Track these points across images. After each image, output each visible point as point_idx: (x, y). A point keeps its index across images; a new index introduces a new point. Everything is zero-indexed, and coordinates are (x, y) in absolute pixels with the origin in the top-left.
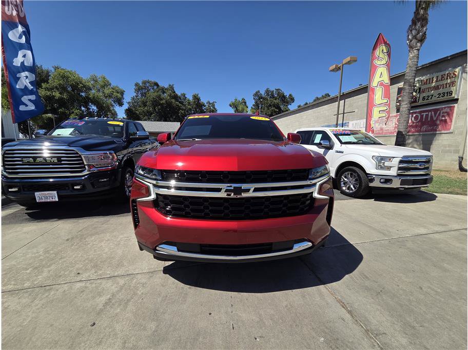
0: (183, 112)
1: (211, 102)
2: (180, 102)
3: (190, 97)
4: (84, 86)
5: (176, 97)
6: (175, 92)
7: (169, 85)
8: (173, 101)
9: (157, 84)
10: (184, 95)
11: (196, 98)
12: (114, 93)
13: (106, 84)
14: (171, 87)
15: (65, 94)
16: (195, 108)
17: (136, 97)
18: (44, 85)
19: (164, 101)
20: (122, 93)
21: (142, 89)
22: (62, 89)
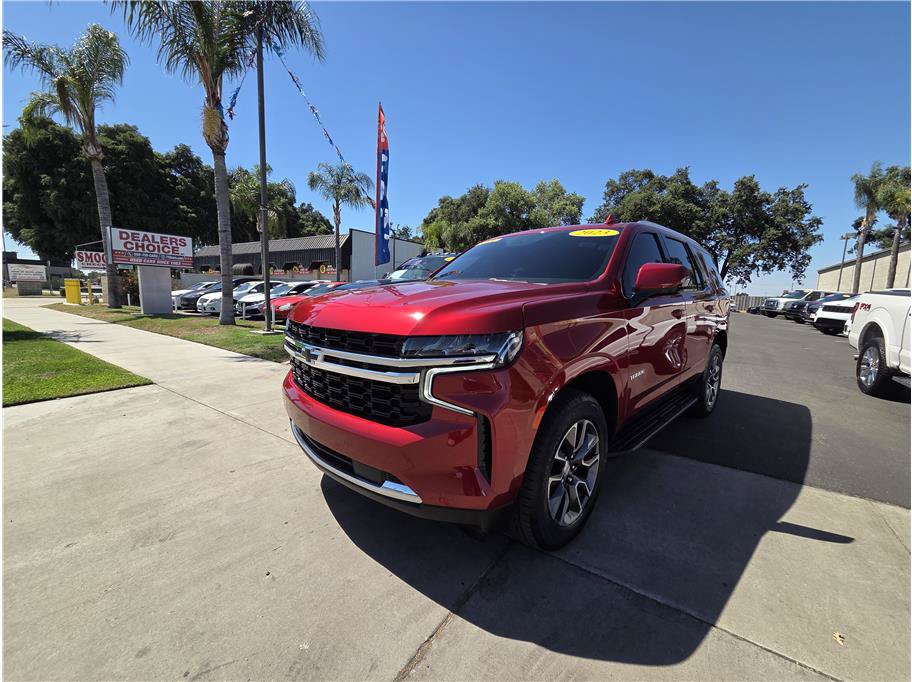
0: (701, 224)
1: (789, 190)
2: (698, 204)
3: (728, 188)
4: (526, 204)
5: (690, 194)
6: (689, 183)
7: (678, 171)
8: (681, 202)
9: (649, 175)
10: (713, 186)
11: (747, 188)
12: (567, 207)
13: (558, 193)
14: (683, 175)
15: (500, 220)
16: (739, 211)
17: (605, 206)
18: (480, 211)
19: (657, 207)
20: (580, 204)
21: (619, 190)
22: (499, 212)
